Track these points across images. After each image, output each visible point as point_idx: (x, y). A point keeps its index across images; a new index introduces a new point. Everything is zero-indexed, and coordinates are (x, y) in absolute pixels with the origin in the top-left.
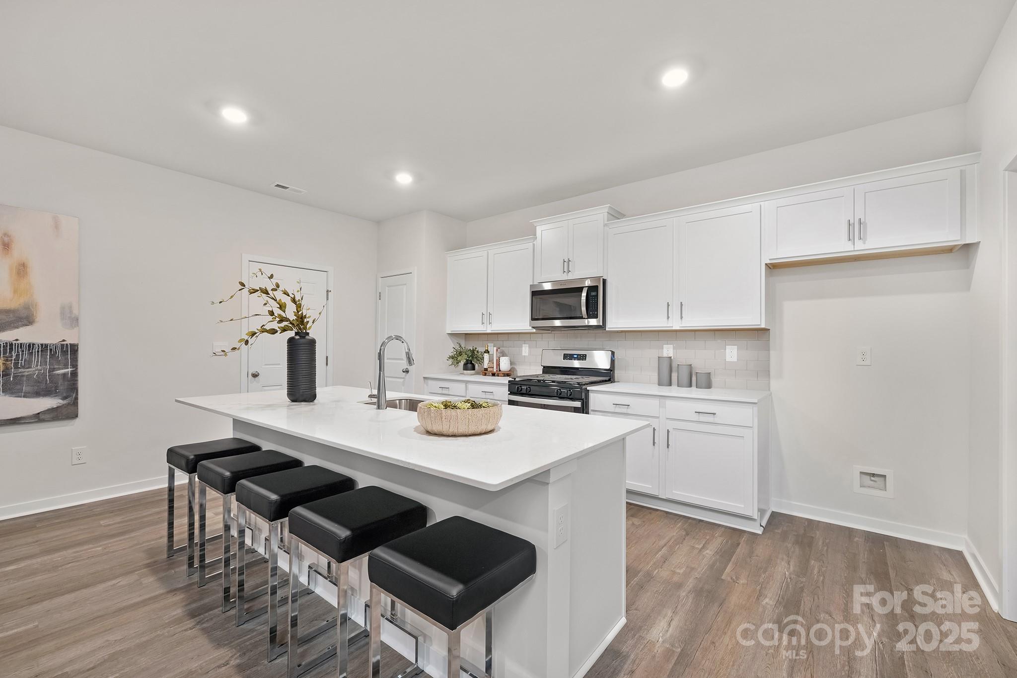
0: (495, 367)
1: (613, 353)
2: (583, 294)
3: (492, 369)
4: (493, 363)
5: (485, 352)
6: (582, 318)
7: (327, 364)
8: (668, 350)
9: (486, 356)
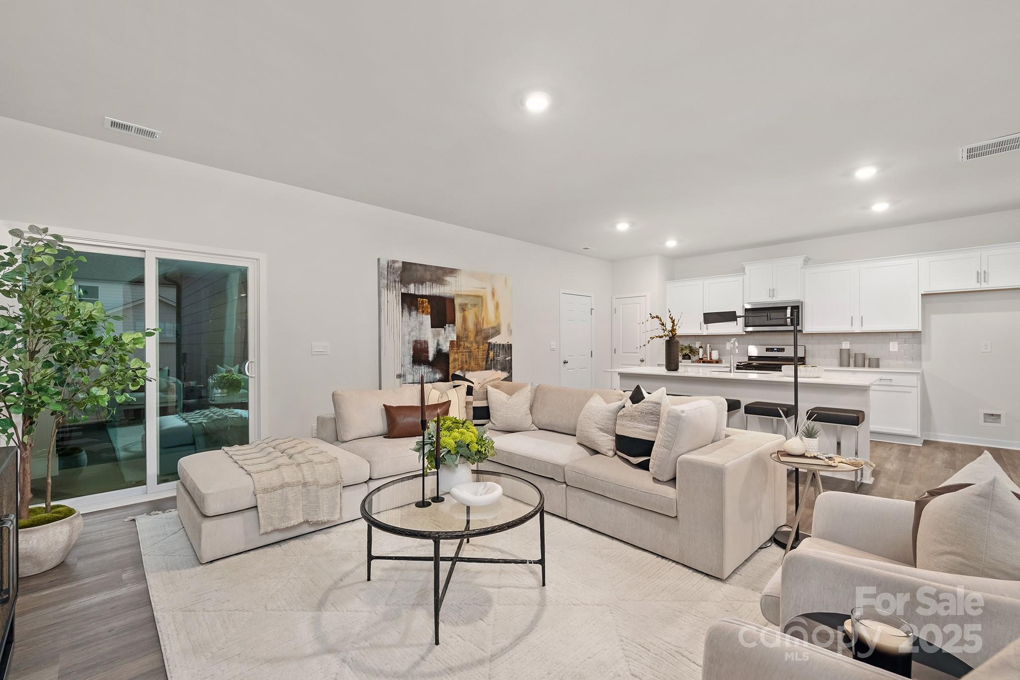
0: (709, 357)
1: (805, 347)
2: (788, 311)
3: (706, 359)
4: (707, 355)
5: (699, 348)
6: (787, 325)
7: (592, 356)
8: (846, 345)
9: (701, 351)
